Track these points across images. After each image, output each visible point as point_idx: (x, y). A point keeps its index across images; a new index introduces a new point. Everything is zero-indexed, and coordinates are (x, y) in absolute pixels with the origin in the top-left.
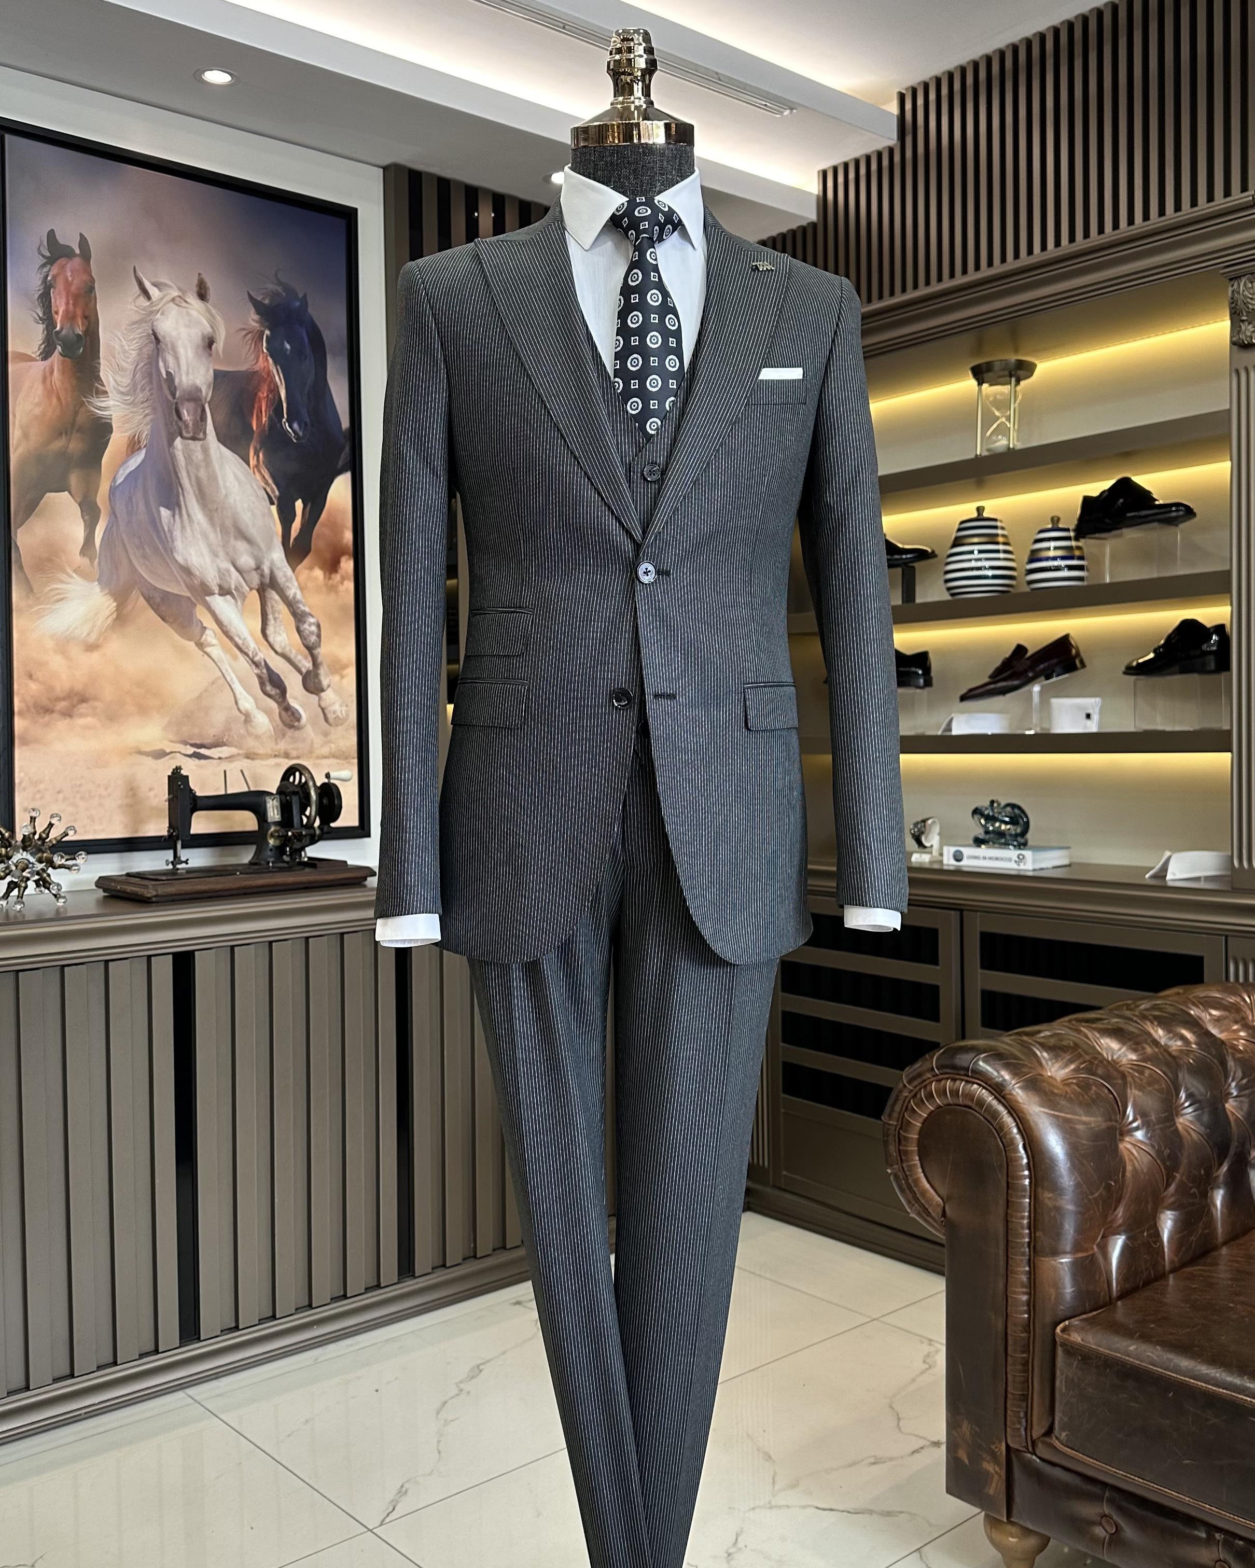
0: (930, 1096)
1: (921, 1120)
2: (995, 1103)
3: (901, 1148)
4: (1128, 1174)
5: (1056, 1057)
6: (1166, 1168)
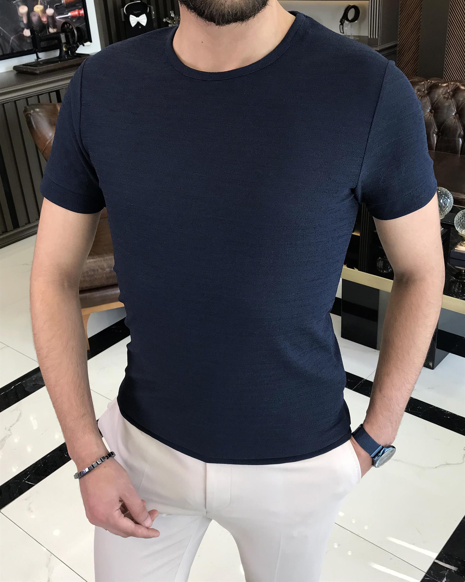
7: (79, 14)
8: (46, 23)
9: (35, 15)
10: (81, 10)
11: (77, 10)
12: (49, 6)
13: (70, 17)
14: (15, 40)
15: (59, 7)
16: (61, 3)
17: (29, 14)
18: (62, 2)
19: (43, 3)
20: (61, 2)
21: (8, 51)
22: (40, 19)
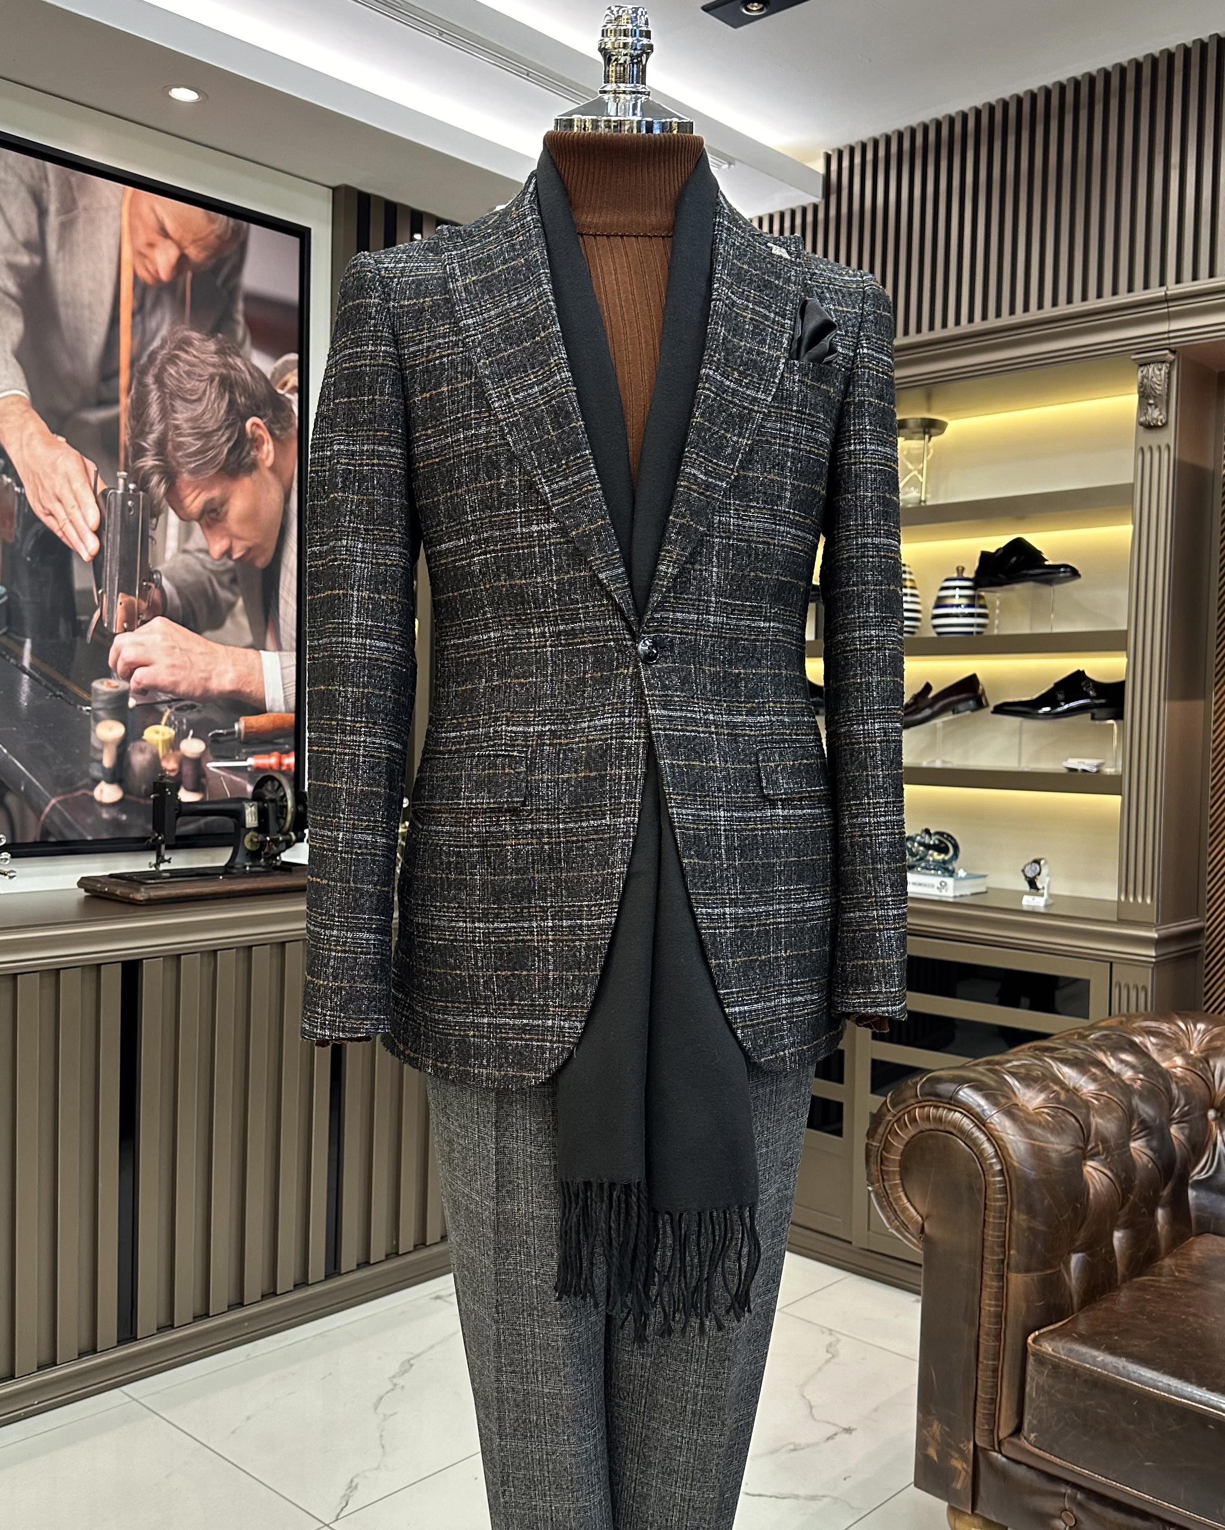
0: (913, 1120)
1: (904, 1142)
2: (974, 1129)
3: (883, 1168)
4: (1091, 1197)
5: (1028, 1086)
6: (1122, 1189)
7: (281, 764)
8: (173, 774)
9: (142, 751)
10: (289, 757)
11: (276, 753)
12: (191, 732)
13: (249, 769)
14: (58, 806)
15: (222, 739)
16: (230, 730)
17: (122, 748)
18: (236, 727)
19: (176, 723)
20: (234, 727)
21: (33, 835)
22: (156, 761)
